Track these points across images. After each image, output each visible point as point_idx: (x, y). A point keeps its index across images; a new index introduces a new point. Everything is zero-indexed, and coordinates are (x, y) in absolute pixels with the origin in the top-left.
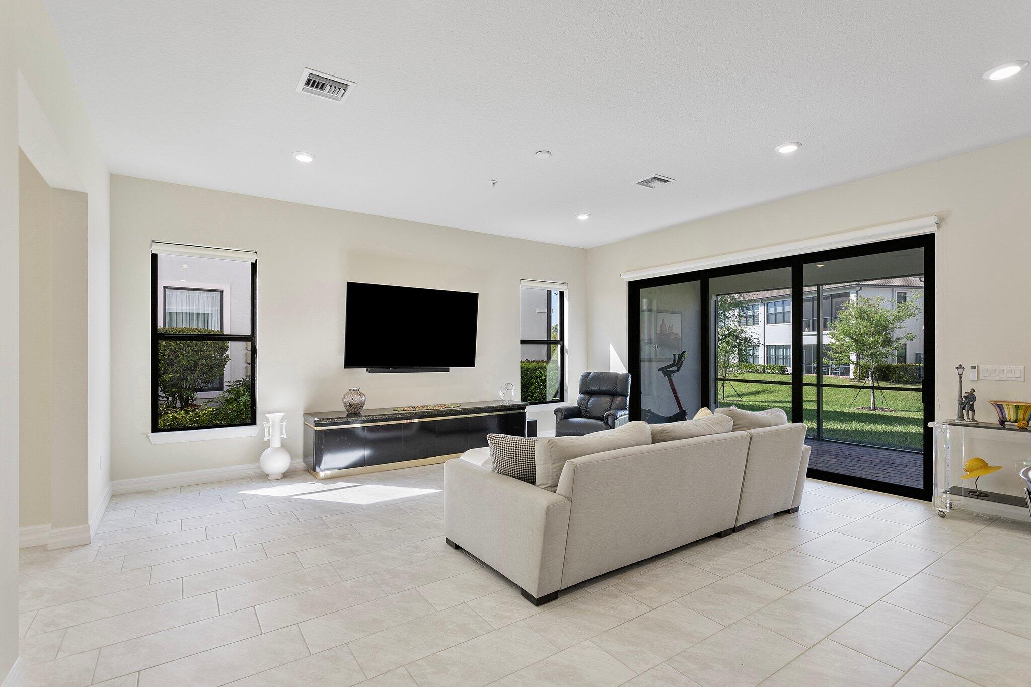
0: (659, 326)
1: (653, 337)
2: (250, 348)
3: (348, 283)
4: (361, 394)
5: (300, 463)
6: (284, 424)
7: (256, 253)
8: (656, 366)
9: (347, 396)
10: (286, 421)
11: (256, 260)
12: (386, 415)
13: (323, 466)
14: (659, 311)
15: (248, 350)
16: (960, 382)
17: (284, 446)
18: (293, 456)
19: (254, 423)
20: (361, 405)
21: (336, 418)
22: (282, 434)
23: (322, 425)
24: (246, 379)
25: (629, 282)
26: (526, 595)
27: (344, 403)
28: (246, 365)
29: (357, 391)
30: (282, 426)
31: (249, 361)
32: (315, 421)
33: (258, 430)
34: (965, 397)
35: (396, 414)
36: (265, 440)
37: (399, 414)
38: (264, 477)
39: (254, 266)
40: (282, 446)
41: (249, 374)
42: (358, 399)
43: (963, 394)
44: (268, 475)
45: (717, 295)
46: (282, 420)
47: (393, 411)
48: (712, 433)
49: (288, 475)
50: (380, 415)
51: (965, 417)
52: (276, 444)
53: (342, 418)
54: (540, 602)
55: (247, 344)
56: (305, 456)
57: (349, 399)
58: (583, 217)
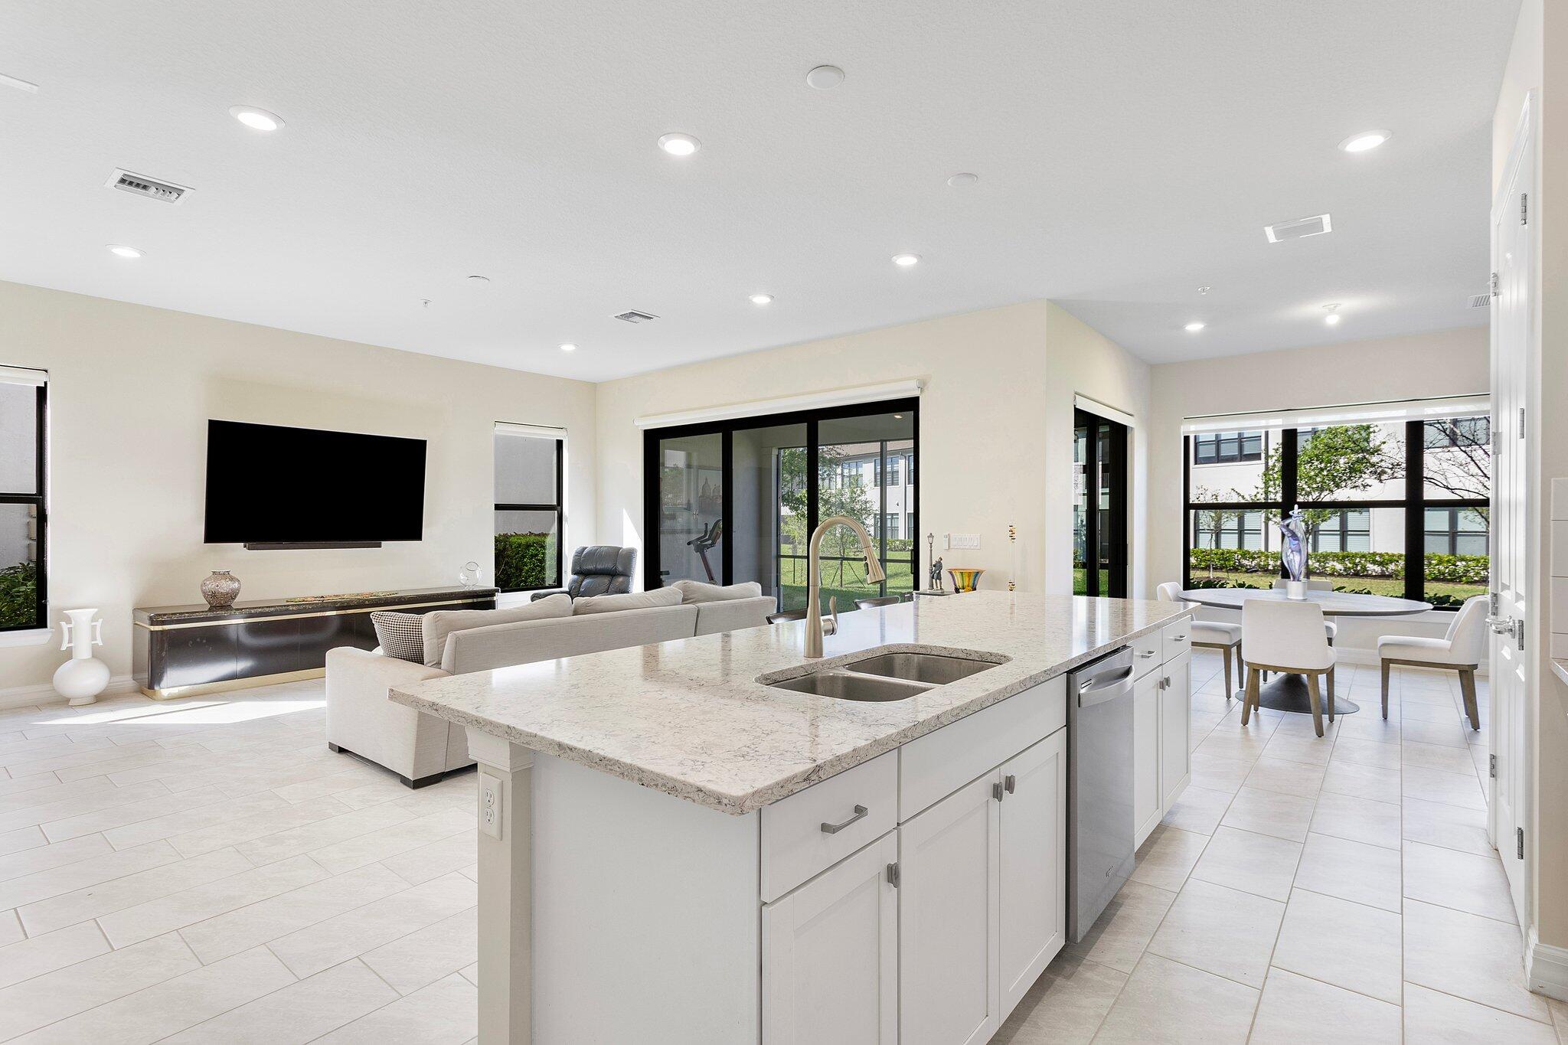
0: (700, 487)
1: (692, 501)
2: (35, 513)
3: (210, 422)
4: (232, 579)
5: (127, 681)
6: (99, 624)
7: (46, 371)
8: (683, 538)
9: (208, 582)
10: (101, 620)
11: (46, 383)
12: (272, 607)
13: (163, 683)
14: (700, 467)
15: (32, 517)
16: (931, 551)
17: (97, 655)
18: (113, 672)
19: (41, 623)
20: (233, 595)
21: (187, 613)
22: (94, 638)
23: (163, 623)
24: (29, 564)
25: (645, 431)
26: (404, 781)
27: (204, 593)
28: (29, 542)
29: (226, 575)
30: (94, 628)
31: (34, 535)
32: (151, 618)
33: (49, 636)
34: (935, 566)
35: (288, 606)
36: (64, 648)
37: (293, 605)
38: (63, 703)
39: (42, 393)
40: (93, 656)
41: (34, 557)
42: (225, 586)
43: (933, 563)
44: (68, 700)
45: (779, 449)
46: (94, 619)
47: (287, 601)
48: (649, 605)
49: (101, 699)
50: (263, 607)
51: (935, 587)
52: (83, 651)
53: (198, 612)
54: (418, 784)
55: (29, 508)
56: (136, 670)
57: (211, 586)
58: (568, 348)
